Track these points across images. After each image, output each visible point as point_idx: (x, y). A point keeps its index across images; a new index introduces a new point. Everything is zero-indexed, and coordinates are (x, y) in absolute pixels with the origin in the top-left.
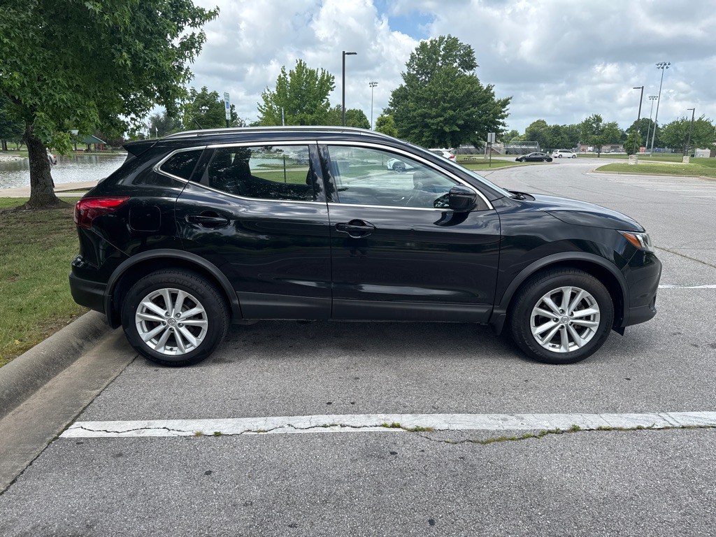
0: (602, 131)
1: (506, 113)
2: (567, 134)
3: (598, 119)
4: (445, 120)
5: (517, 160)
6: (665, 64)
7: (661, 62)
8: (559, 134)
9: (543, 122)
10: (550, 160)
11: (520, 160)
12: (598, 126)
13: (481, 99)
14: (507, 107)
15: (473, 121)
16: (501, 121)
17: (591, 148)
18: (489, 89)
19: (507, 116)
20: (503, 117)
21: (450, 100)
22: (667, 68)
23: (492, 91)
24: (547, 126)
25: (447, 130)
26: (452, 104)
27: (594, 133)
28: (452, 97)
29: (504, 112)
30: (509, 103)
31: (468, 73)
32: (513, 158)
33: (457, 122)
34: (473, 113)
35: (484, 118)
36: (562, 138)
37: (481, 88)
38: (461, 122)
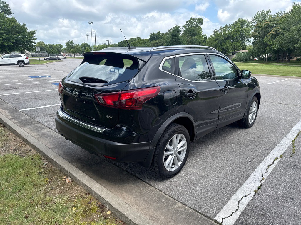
0: (74, 47)
1: (35, 37)
2: (56, 48)
3: (72, 43)
4: (3, 39)
5: (44, 59)
6: (91, 22)
7: (90, 21)
8: (53, 48)
9: (42, 42)
10: (59, 59)
11: (46, 60)
12: (72, 46)
13: (21, 30)
14: (35, 35)
15: (19, 40)
16: (33, 41)
17: (67, 54)
18: (24, 25)
19: (36, 39)
20: (34, 39)
21: (4, 29)
22: (92, 24)
23: (25, 27)
24: (45, 44)
25: (6, 44)
26: (6, 31)
27: (71, 48)
28: (5, 28)
29: (34, 37)
30: (35, 33)
31: (9, 16)
32: (42, 59)
33: (11, 40)
34: (18, 36)
35: (25, 39)
36: (54, 50)
37: (19, 25)
38: (13, 41)
